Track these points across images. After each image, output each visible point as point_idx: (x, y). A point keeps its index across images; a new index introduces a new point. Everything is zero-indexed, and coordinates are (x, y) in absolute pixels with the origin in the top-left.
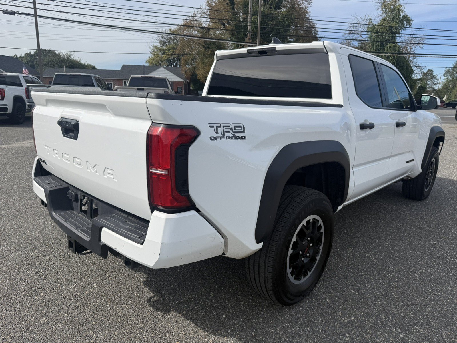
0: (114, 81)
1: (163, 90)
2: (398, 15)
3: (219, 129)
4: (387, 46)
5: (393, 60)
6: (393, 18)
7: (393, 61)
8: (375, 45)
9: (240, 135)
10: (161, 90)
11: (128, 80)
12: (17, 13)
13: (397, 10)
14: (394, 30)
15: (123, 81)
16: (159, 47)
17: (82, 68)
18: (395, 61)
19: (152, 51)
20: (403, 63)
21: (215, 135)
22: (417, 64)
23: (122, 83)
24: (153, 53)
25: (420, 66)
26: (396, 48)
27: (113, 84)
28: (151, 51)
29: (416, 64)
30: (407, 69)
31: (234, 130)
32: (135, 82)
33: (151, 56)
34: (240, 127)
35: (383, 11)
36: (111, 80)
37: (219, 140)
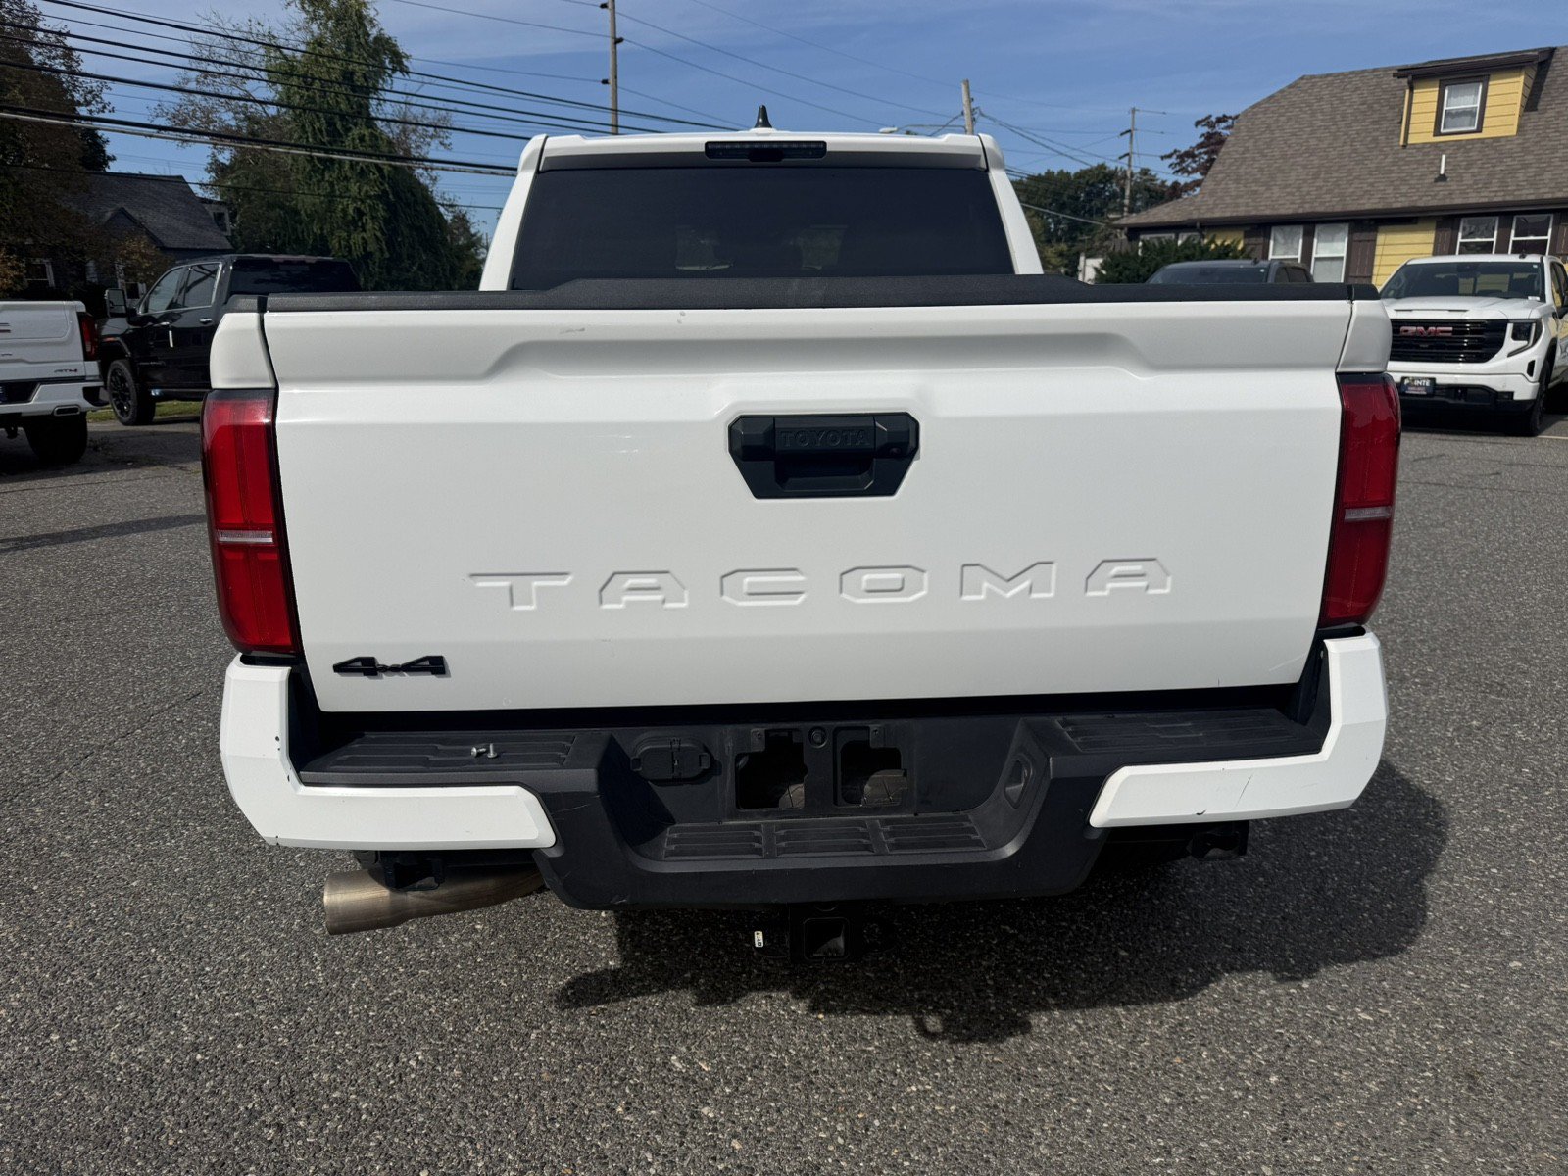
2: (360, 32)
4: (350, 134)
5: (382, 184)
6: (348, 43)
7: (382, 188)
8: (309, 130)
13: (355, 17)
14: (359, 81)
18: (387, 186)
20: (413, 195)
22: (446, 197)
25: (455, 203)
26: (381, 142)
29: (445, 199)
30: (427, 212)
35: (307, 12)
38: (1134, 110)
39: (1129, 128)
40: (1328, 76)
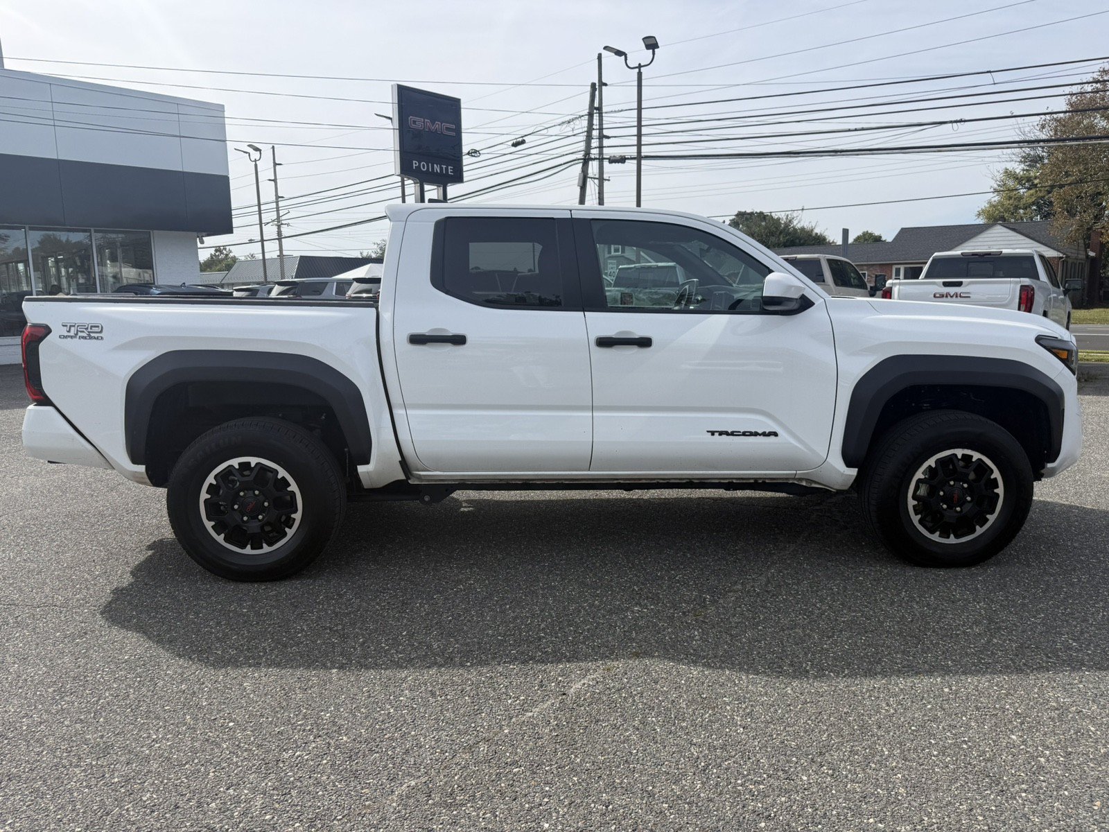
0: (871, 269)
1: (1017, 283)
3: (72, 329)
9: (96, 335)
10: (1010, 282)
11: (926, 263)
12: (628, 159)
15: (894, 268)
16: (1018, 171)
17: (814, 244)
19: (999, 185)
21: (66, 334)
23: (891, 271)
24: (1002, 189)
27: (869, 275)
28: (996, 186)
31: (89, 330)
32: (942, 269)
33: (996, 198)
34: (98, 327)
36: (865, 268)
37: (69, 339)
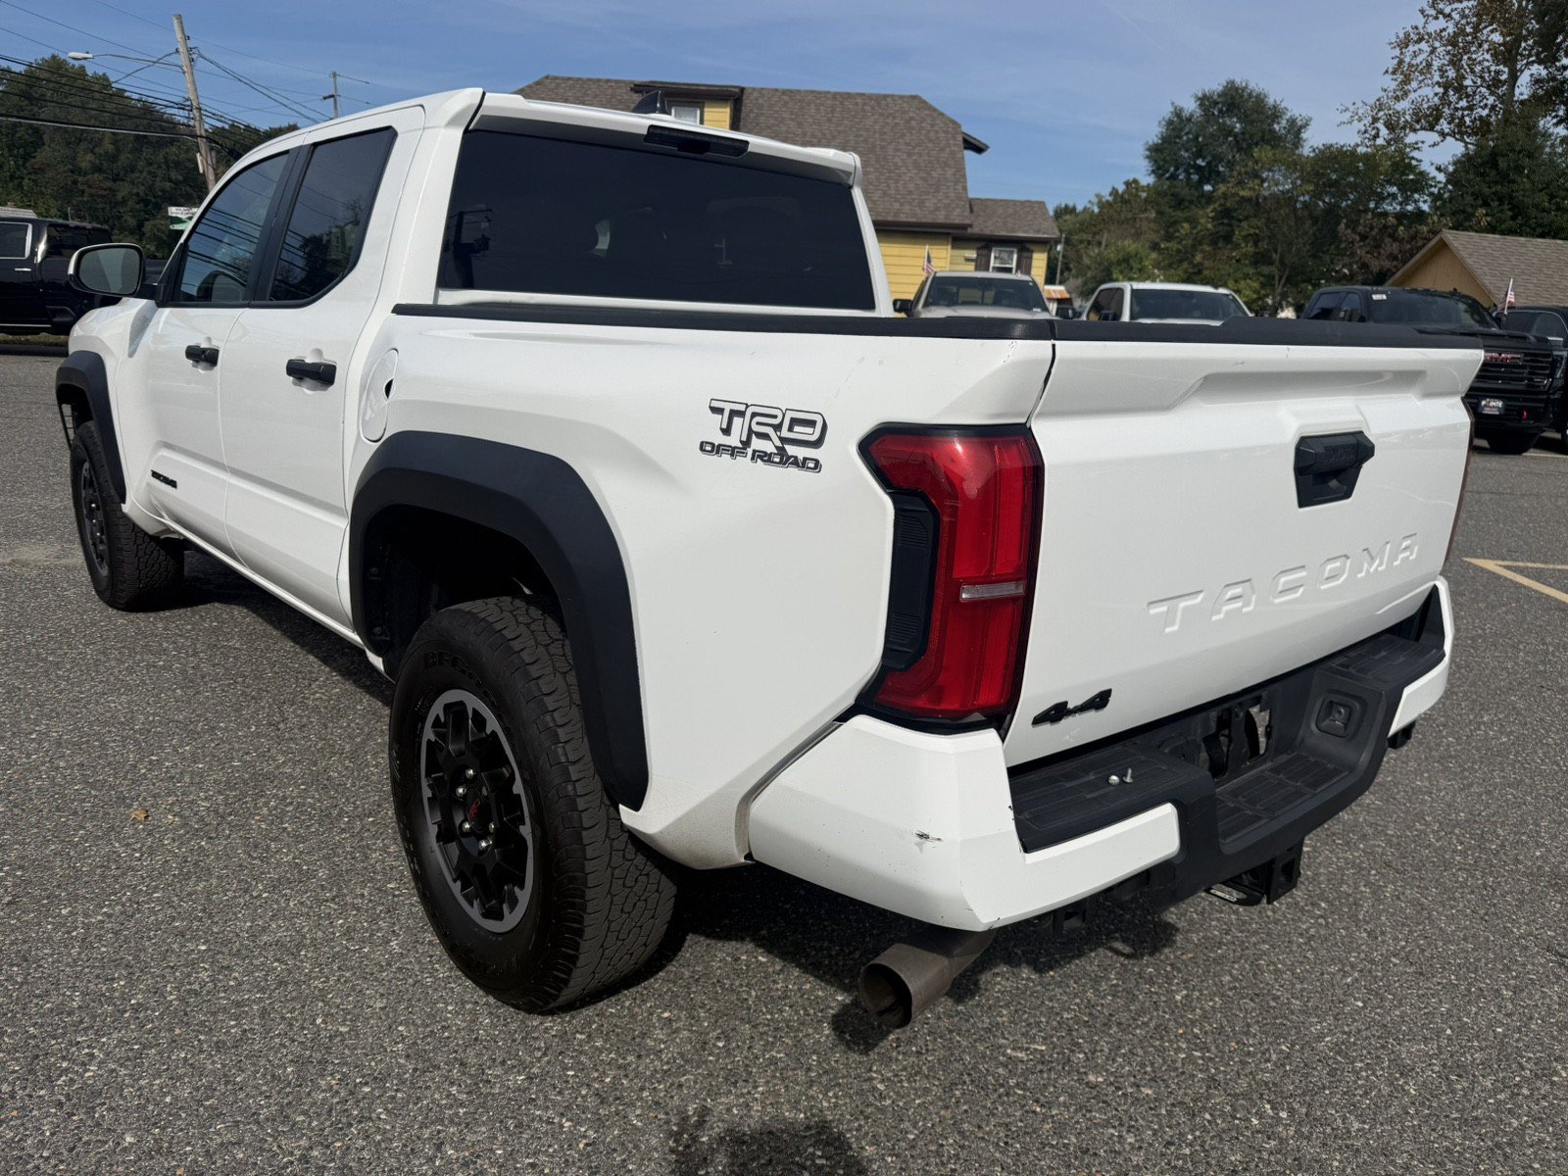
38: (335, 75)
39: (332, 92)
40: (569, 79)
